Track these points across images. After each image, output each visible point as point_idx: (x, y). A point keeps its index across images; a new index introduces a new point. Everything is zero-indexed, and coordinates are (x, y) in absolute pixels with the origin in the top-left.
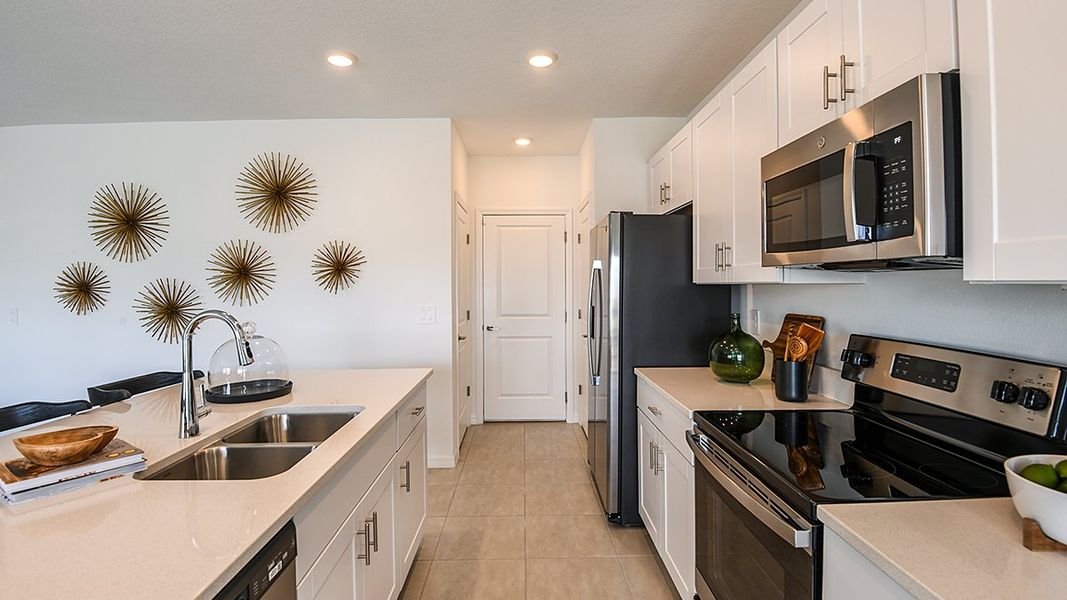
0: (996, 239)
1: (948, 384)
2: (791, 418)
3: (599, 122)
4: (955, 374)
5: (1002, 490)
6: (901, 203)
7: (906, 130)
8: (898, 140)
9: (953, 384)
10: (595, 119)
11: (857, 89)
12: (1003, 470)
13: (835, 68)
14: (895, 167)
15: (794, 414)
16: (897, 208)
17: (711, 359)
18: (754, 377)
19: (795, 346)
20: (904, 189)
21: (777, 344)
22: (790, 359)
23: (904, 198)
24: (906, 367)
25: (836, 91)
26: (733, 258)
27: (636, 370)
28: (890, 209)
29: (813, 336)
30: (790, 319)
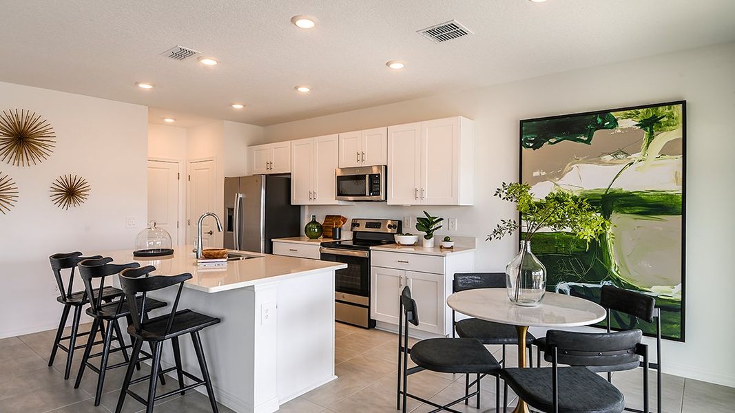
0: (393, 197)
1: (378, 227)
4: (380, 225)
7: (379, 175)
8: (377, 176)
10: (224, 121)
11: (365, 161)
12: (395, 237)
13: (360, 153)
14: (376, 182)
19: (339, 224)
22: (336, 228)
23: (378, 188)
24: (369, 225)
25: (360, 158)
26: (317, 196)
27: (272, 240)
28: (375, 189)
29: (344, 220)
30: (328, 217)
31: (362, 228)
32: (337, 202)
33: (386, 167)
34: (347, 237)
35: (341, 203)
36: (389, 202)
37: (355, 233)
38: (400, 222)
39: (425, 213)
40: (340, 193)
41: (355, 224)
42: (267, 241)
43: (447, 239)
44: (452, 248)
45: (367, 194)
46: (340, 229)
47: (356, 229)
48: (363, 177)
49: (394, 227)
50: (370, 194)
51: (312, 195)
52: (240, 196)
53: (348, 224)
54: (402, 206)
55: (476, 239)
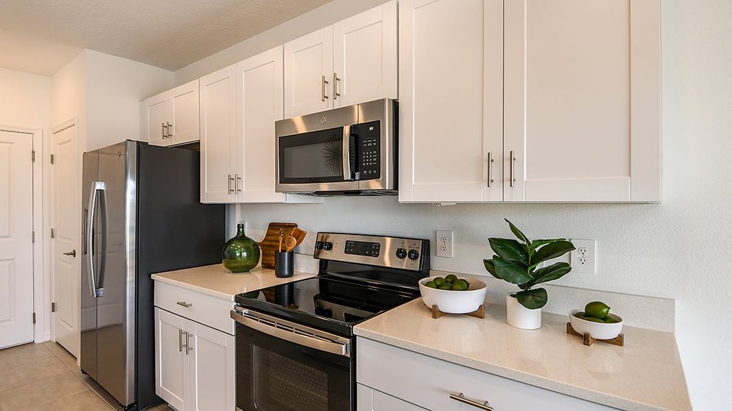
0: (413, 183)
1: (375, 253)
2: (284, 288)
3: (89, 52)
4: (377, 248)
5: (417, 294)
6: (373, 161)
7: (377, 124)
8: (371, 128)
9: (377, 253)
10: (86, 50)
11: (341, 95)
12: (418, 286)
13: (329, 78)
14: (370, 142)
15: (287, 286)
16: (371, 164)
17: (224, 258)
18: (253, 267)
19: (290, 242)
20: (375, 154)
21: (265, 243)
22: (284, 251)
23: (375, 159)
24: (352, 247)
25: (329, 91)
26: (244, 186)
27: (153, 276)
28: (366, 164)
29: (300, 235)
30: (273, 226)
31: (337, 254)
32: (280, 198)
33: (396, 104)
34: (306, 268)
35: (291, 199)
36: (404, 196)
37: (324, 264)
38: (426, 244)
39: (512, 226)
40: (285, 177)
41: (323, 244)
42: (143, 279)
43: (595, 312)
44: (618, 341)
45: (347, 175)
46: (291, 254)
47: (326, 255)
48: (335, 135)
49: (413, 255)
50: (353, 176)
51: (233, 182)
52: (100, 186)
53: (309, 244)
54: (437, 204)
55: (676, 302)
